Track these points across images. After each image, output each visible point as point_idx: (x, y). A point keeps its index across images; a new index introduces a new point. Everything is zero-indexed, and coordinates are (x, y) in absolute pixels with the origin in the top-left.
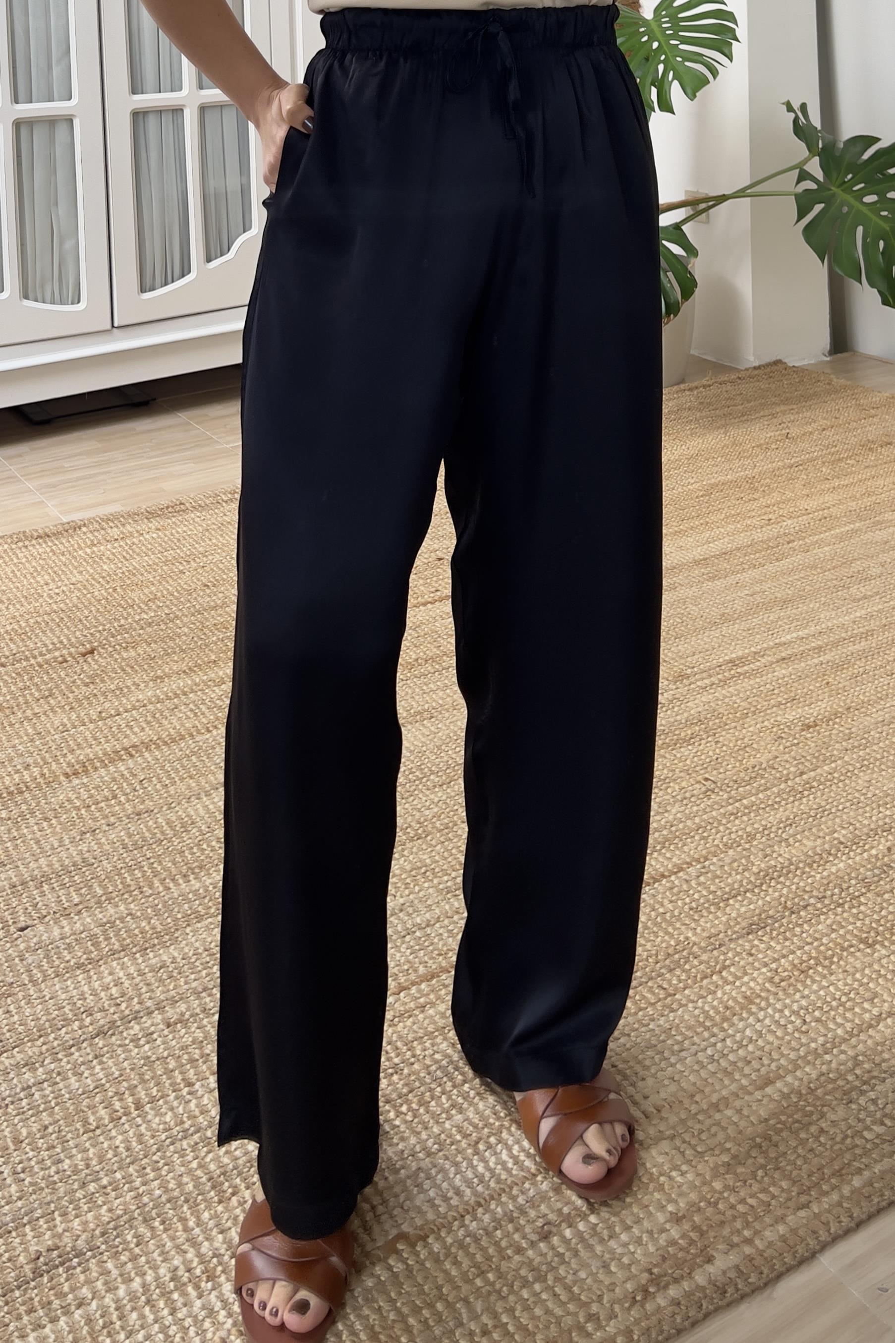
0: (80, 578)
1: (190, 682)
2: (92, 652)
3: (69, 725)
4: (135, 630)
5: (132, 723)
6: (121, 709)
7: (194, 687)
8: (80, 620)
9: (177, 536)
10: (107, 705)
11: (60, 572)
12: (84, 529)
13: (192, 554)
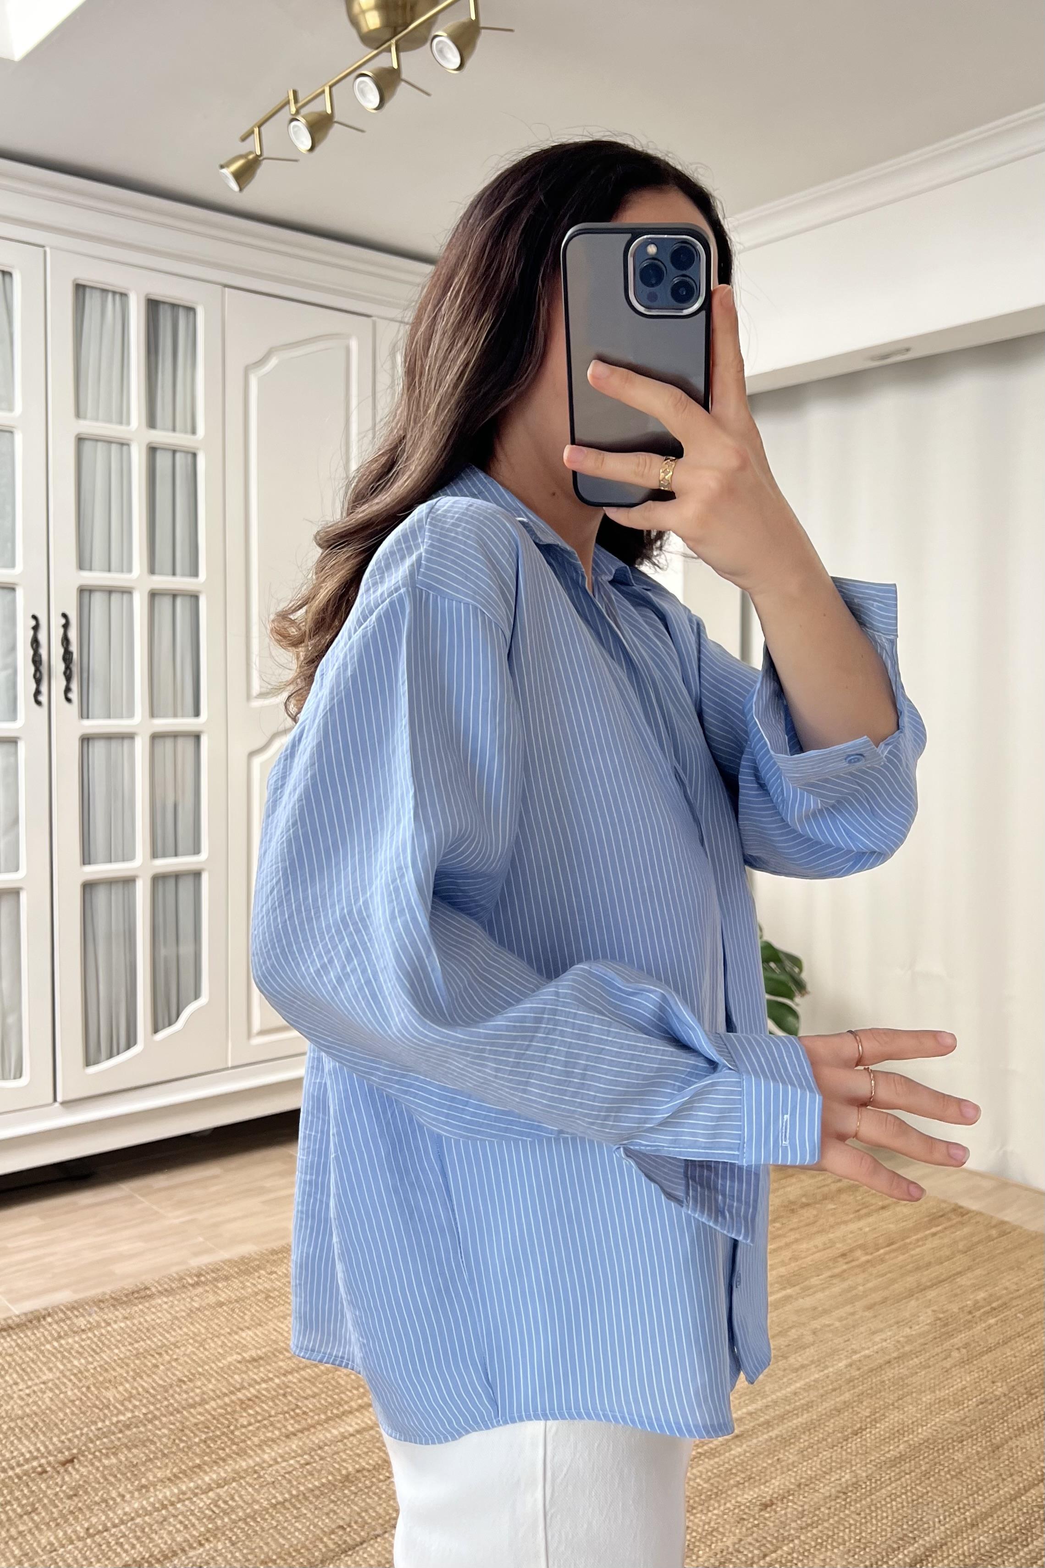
0: (51, 1376)
1: (176, 1491)
2: (71, 1461)
3: (56, 1544)
4: (114, 1433)
5: (122, 1540)
6: (109, 1525)
7: (181, 1496)
8: (56, 1425)
9: (146, 1325)
10: (94, 1520)
11: (29, 1370)
12: (49, 1320)
13: (165, 1345)
